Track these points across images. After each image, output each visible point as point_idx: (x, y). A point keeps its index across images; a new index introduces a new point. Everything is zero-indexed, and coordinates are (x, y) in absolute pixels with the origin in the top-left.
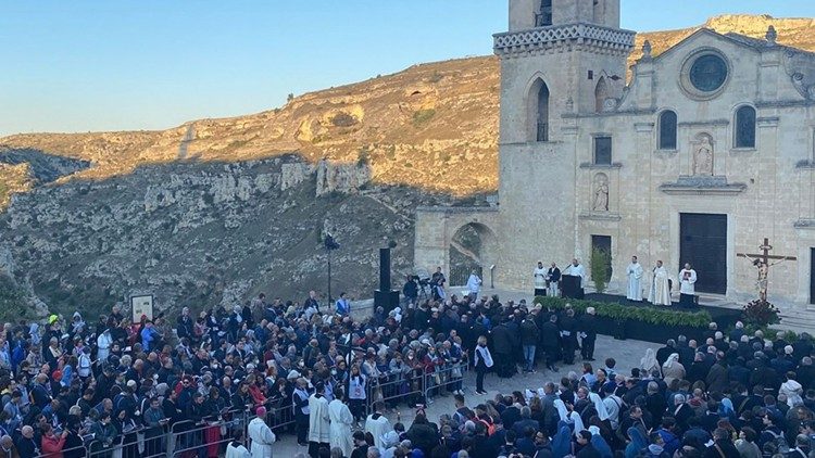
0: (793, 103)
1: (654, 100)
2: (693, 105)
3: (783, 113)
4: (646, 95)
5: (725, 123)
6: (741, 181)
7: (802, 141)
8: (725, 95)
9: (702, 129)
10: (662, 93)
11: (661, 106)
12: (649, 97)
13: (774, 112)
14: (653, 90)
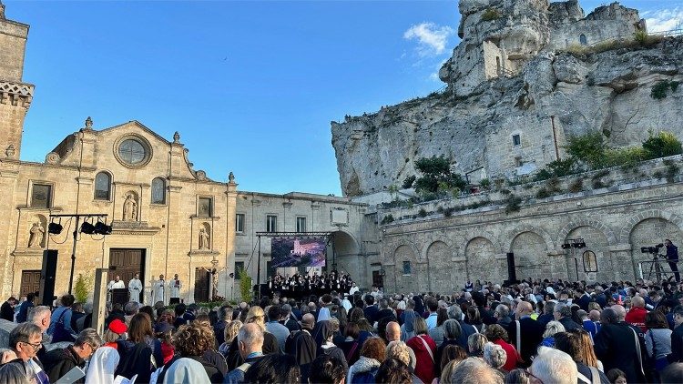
0: (188, 180)
1: (95, 162)
2: (125, 171)
3: (182, 184)
4: (89, 156)
5: (147, 186)
6: (156, 225)
7: (192, 203)
8: (147, 167)
9: (131, 188)
10: (102, 158)
11: (100, 168)
12: (92, 159)
13: (178, 184)
14: (95, 155)
